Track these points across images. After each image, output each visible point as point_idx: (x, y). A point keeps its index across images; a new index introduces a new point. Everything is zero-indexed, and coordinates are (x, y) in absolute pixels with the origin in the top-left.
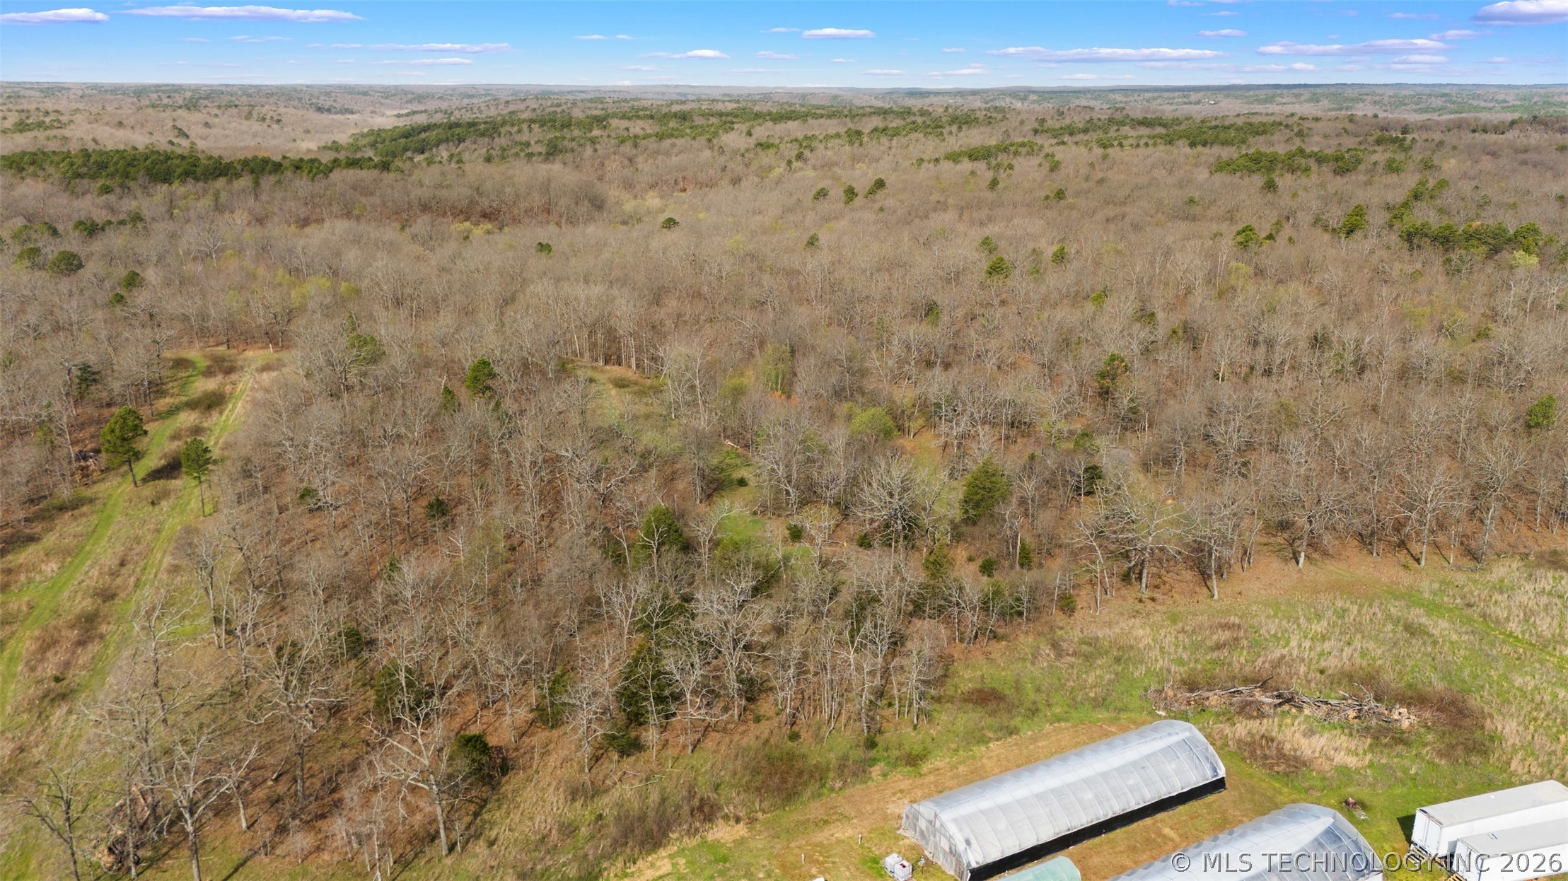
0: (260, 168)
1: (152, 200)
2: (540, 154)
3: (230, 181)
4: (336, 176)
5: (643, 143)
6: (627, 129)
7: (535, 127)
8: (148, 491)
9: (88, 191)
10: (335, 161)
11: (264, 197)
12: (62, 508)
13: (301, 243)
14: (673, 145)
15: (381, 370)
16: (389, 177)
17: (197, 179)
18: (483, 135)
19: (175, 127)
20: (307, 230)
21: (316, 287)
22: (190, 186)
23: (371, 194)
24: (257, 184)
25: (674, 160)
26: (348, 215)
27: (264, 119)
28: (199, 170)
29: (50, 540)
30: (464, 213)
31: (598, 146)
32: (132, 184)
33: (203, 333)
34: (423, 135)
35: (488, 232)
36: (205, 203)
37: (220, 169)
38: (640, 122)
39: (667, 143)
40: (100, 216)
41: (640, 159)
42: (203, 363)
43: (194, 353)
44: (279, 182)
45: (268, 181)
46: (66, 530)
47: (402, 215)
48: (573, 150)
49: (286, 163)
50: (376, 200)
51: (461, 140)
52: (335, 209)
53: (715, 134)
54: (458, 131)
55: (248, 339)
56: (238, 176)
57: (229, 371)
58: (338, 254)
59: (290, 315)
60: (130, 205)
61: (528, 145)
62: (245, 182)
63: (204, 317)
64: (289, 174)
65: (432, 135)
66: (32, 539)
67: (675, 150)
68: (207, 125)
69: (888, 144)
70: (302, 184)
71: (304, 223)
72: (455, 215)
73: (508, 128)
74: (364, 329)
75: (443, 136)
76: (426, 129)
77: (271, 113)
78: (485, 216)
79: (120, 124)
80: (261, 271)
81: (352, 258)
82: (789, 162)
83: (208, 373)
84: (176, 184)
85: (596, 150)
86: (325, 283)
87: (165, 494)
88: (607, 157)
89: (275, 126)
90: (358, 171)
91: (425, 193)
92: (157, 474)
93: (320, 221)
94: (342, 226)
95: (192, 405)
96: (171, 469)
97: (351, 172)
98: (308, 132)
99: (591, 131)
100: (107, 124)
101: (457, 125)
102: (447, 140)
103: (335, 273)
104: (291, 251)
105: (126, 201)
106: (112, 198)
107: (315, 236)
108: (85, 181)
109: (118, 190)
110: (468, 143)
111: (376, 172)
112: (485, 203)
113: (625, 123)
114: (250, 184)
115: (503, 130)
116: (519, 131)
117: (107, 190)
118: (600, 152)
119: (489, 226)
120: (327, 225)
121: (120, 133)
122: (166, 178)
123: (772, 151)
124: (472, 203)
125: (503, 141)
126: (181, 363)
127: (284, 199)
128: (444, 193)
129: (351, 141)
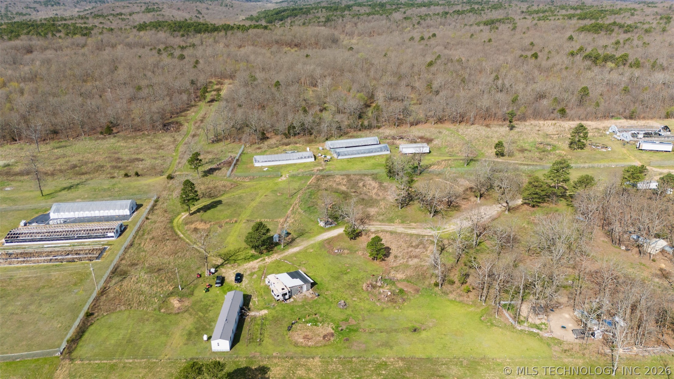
0: (227, 28)
1: (196, 39)
2: (323, 22)
3: (218, 33)
4: (250, 31)
5: (361, 17)
6: (359, 11)
7: (324, 10)
8: (208, 104)
9: (177, 36)
10: (250, 26)
11: (228, 38)
12: (193, 106)
13: (239, 53)
14: (373, 18)
15: (256, 83)
16: (267, 31)
17: (209, 32)
18: (304, 14)
19: (197, 10)
20: (241, 49)
21: (242, 65)
22: (206, 35)
23: (261, 38)
24: (226, 34)
25: (372, 24)
26: (253, 45)
27: (227, 6)
28: (209, 29)
29: (192, 110)
30: (289, 45)
31: (344, 19)
32: (190, 34)
33: (215, 76)
34: (283, 14)
35: (296, 51)
36: (211, 40)
37: (215, 29)
38: (365, 8)
39: (371, 17)
40: (183, 44)
41: (359, 24)
42: (215, 83)
43: (213, 80)
44: (233, 33)
45: (229, 33)
46: (193, 109)
47: (268, 44)
48: (335, 20)
49: (235, 26)
50: (262, 39)
51: (296, 16)
52: (249, 42)
53: (391, 13)
54: (295, 12)
55: (226, 78)
56: (220, 31)
57: (222, 84)
58: (249, 56)
59: (236, 71)
60: (190, 41)
61: (319, 18)
62: (222, 33)
63: (215, 71)
64: (236, 30)
65: (285, 14)
66: (188, 110)
67: (373, 20)
68: (207, 9)
69: (456, 18)
70: (239, 34)
71: (240, 47)
72: (286, 45)
73: (314, 11)
74: (253, 74)
75: (290, 14)
76: (284, 11)
77: (229, 3)
78: (296, 45)
79: (179, 9)
80: (228, 60)
81: (252, 57)
82: (414, 25)
83: (217, 84)
84: (203, 33)
85: (343, 20)
86: (245, 64)
87: (211, 105)
88: (346, 23)
89: (231, 9)
90: (257, 29)
91: (277, 38)
92: (209, 102)
93: (244, 46)
94: (251, 48)
95: (214, 90)
96: (212, 101)
97: (255, 30)
98: (242, 11)
99: (344, 12)
100: (174, 9)
101: (296, 9)
102: (291, 16)
103: (247, 62)
104: (236, 55)
105: (189, 39)
106: (185, 38)
107: (243, 50)
108: (176, 32)
109: (186, 36)
110: (298, 16)
111: (263, 30)
112: (296, 41)
113: (359, 8)
114: (224, 34)
115: (311, 11)
116: (318, 12)
117: (183, 36)
118: (344, 21)
119: (296, 49)
120: (246, 48)
121: (180, 13)
122: (199, 32)
123: (409, 20)
124: (292, 41)
125: (310, 16)
126: (211, 82)
127: (234, 39)
128: (283, 38)
129: (257, 15)
